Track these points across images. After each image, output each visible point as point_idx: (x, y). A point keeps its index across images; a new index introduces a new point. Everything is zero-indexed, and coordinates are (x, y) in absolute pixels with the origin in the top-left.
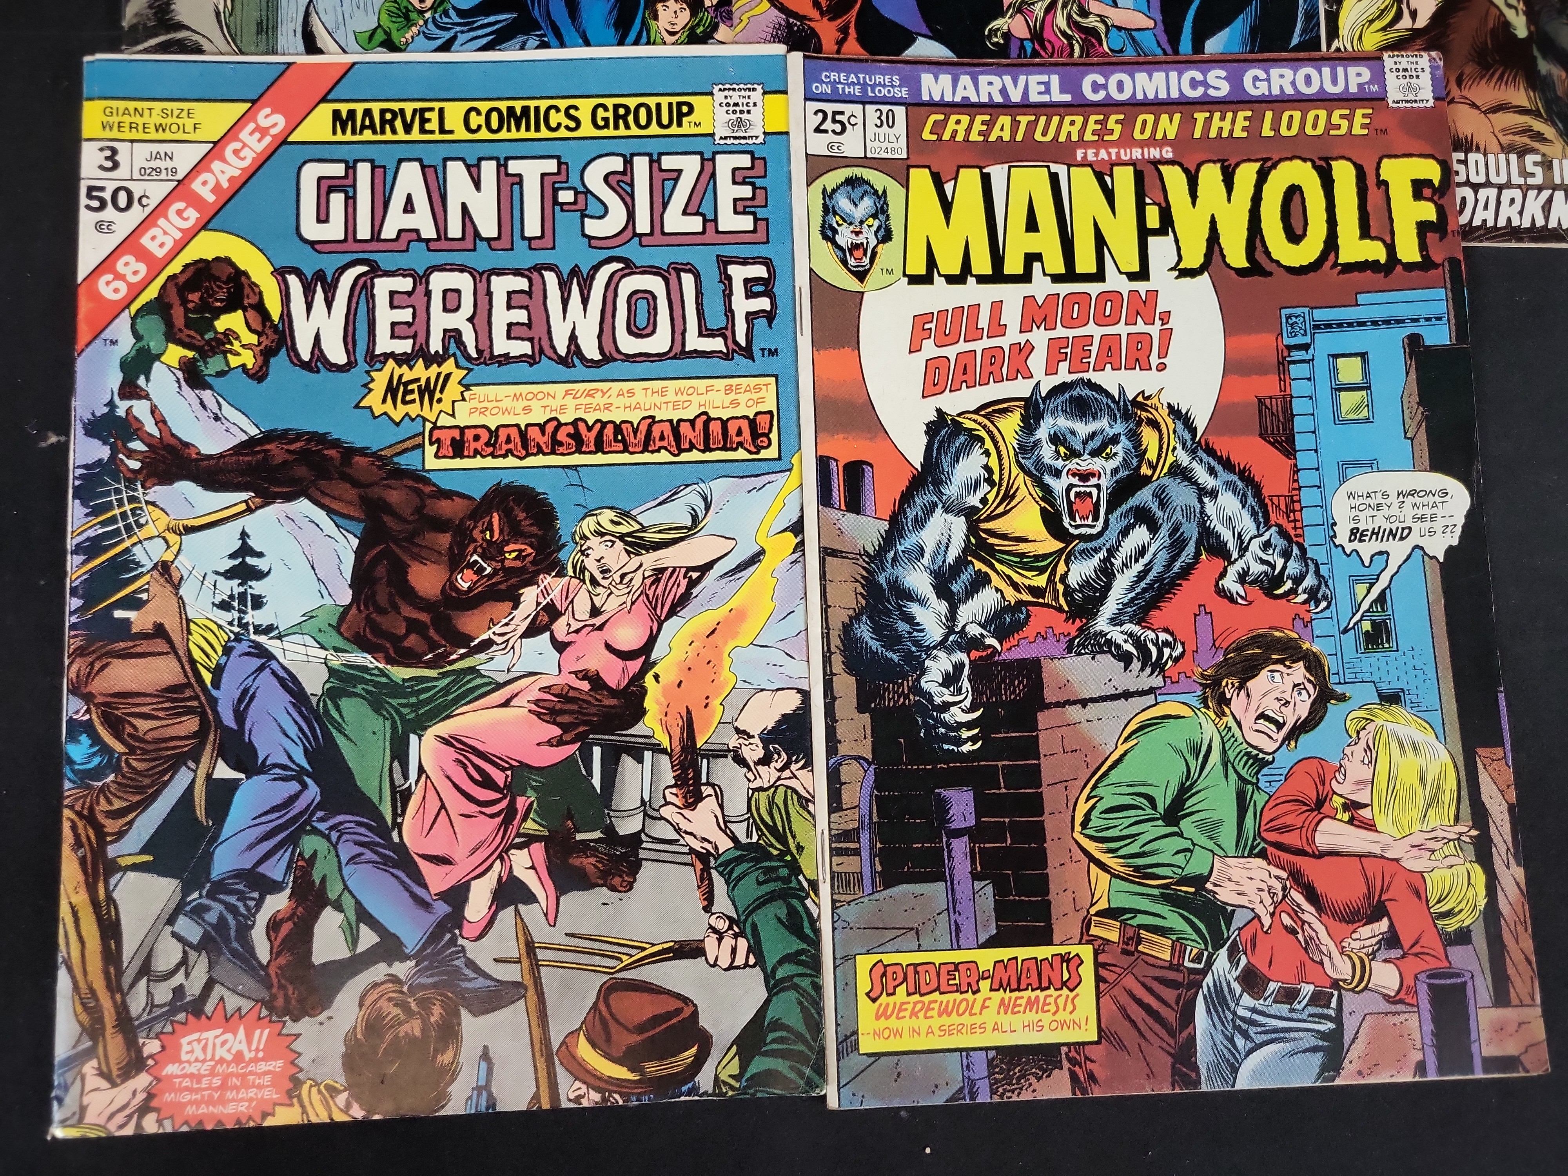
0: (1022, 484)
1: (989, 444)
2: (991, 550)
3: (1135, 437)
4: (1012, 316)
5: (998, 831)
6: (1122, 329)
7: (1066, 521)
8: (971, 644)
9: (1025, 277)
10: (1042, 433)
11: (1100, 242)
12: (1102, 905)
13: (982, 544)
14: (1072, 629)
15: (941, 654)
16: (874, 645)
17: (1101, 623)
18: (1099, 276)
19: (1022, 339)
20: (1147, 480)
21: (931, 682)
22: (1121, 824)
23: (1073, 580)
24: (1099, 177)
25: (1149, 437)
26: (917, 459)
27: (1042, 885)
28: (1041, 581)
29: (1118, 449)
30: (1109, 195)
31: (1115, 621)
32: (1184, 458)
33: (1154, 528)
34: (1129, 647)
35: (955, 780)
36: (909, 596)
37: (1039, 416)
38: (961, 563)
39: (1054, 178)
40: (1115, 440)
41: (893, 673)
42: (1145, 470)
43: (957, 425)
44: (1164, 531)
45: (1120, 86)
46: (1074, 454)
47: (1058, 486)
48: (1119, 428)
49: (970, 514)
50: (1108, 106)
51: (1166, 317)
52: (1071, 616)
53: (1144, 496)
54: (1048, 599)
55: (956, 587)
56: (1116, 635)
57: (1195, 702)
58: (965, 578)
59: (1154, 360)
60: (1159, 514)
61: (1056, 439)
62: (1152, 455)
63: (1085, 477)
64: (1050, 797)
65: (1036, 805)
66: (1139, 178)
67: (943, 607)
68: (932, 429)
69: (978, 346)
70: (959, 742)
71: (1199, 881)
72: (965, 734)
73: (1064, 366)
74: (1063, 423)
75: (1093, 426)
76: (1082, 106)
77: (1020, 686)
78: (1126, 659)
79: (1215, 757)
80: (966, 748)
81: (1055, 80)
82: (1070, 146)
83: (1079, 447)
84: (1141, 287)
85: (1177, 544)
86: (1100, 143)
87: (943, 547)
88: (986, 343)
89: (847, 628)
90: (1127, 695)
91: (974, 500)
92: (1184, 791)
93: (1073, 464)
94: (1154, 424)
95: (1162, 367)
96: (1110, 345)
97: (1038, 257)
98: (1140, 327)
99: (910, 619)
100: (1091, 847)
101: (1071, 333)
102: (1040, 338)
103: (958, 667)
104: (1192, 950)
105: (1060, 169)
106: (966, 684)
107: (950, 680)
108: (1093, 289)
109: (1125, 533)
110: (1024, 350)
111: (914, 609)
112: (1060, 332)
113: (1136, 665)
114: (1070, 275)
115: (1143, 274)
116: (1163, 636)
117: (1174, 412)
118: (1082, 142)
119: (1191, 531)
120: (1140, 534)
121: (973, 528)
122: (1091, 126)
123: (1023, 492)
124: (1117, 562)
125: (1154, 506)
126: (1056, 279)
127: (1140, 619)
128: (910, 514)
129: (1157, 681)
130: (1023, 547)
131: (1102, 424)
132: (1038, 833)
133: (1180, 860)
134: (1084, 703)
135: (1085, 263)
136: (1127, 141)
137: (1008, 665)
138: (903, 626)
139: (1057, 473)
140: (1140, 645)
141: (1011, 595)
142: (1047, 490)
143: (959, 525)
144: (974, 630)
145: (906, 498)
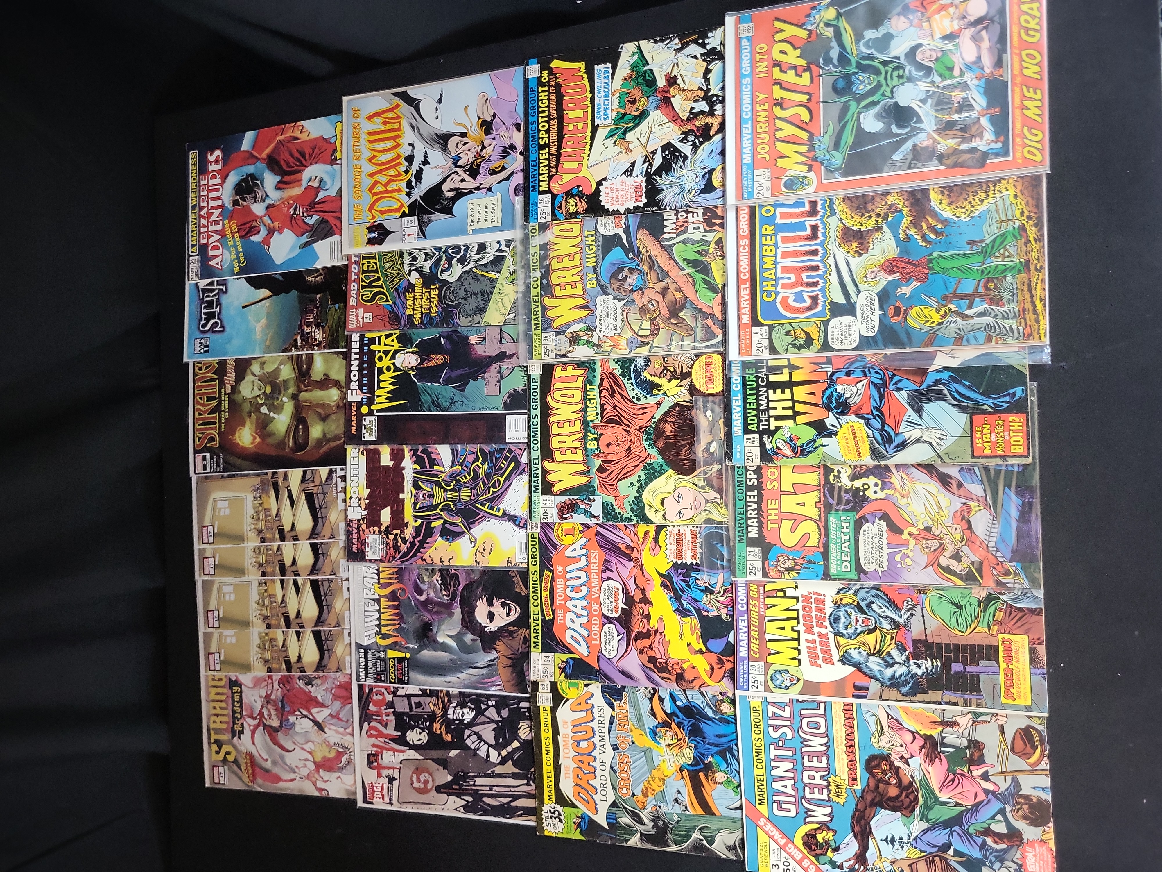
0: (860, 639)
1: (848, 647)
2: (880, 650)
3: (845, 605)
4: (810, 637)
5: (965, 658)
6: (813, 606)
7: (871, 628)
8: (908, 658)
9: (798, 632)
10: (844, 632)
11: (787, 609)
12: (987, 630)
13: (878, 652)
14: (903, 629)
15: (911, 668)
16: (908, 687)
17: (901, 621)
18: (798, 611)
19: (816, 635)
20: (858, 603)
21: (920, 672)
22: (962, 622)
23: (889, 627)
24: (768, 608)
25: (845, 601)
26: (853, 669)
27: (981, 647)
28: (889, 637)
29: (849, 610)
30: (774, 606)
31: (901, 617)
32: (851, 592)
33: (873, 603)
34: (909, 613)
35: (949, 669)
36: (893, 676)
37: (839, 632)
38: (883, 659)
39: (769, 621)
40: (846, 611)
41: (916, 683)
42: (855, 603)
43: (843, 656)
44: (873, 599)
45: (742, 600)
46: (850, 623)
47: (860, 629)
48: (842, 609)
49: (869, 655)
50: (747, 603)
51: (809, 593)
52: (899, 629)
53: (863, 604)
54: (894, 635)
55: (891, 662)
56: (905, 617)
57: (925, 596)
58: (888, 658)
59: (822, 597)
60: (868, 601)
61: (846, 628)
62: (851, 601)
63: (857, 621)
64: (953, 641)
65: (956, 646)
66: (768, 597)
67: (896, 666)
68: (844, 663)
69: (819, 648)
70: (937, 666)
71: (980, 602)
72: (935, 664)
73: (824, 623)
74: (841, 625)
75: (842, 617)
76: (748, 611)
77: (920, 646)
78: (912, 615)
79: (942, 592)
80: (939, 664)
81: (741, 618)
82: (759, 615)
83: (848, 622)
84: (801, 599)
85: (877, 596)
86: (758, 607)
87: (879, 664)
88: (818, 645)
89: (903, 695)
90: (923, 616)
91: (865, 654)
92: (952, 603)
93: (854, 623)
94: (841, 599)
95: (824, 595)
96: (818, 610)
97: (792, 628)
98: (813, 600)
99: (901, 676)
100: (969, 631)
101: (815, 620)
102: (816, 629)
103: (915, 663)
104: (1001, 606)
105: (766, 619)
106: (919, 662)
107: (919, 666)
108: (801, 613)
109: (874, 611)
110: (820, 635)
111: (897, 675)
112: (814, 623)
113: (914, 612)
114: (797, 619)
115: (797, 598)
116: (905, 603)
117: (838, 593)
118: (759, 612)
119: (873, 592)
120: (874, 606)
121: (873, 655)
122: (754, 609)
123: (862, 639)
124: (883, 614)
125: (866, 602)
126: (798, 623)
127: (900, 609)
128: (869, 673)
129: (919, 607)
130: (879, 641)
131: (842, 614)
132: (965, 646)
133: (973, 606)
134: (925, 628)
135: (794, 614)
136: (758, 599)
137: (914, 649)
138: (903, 678)
139: (856, 629)
140: (908, 610)
141: (893, 645)
142: (861, 632)
143: (872, 658)
144: (904, 658)
145: (864, 673)
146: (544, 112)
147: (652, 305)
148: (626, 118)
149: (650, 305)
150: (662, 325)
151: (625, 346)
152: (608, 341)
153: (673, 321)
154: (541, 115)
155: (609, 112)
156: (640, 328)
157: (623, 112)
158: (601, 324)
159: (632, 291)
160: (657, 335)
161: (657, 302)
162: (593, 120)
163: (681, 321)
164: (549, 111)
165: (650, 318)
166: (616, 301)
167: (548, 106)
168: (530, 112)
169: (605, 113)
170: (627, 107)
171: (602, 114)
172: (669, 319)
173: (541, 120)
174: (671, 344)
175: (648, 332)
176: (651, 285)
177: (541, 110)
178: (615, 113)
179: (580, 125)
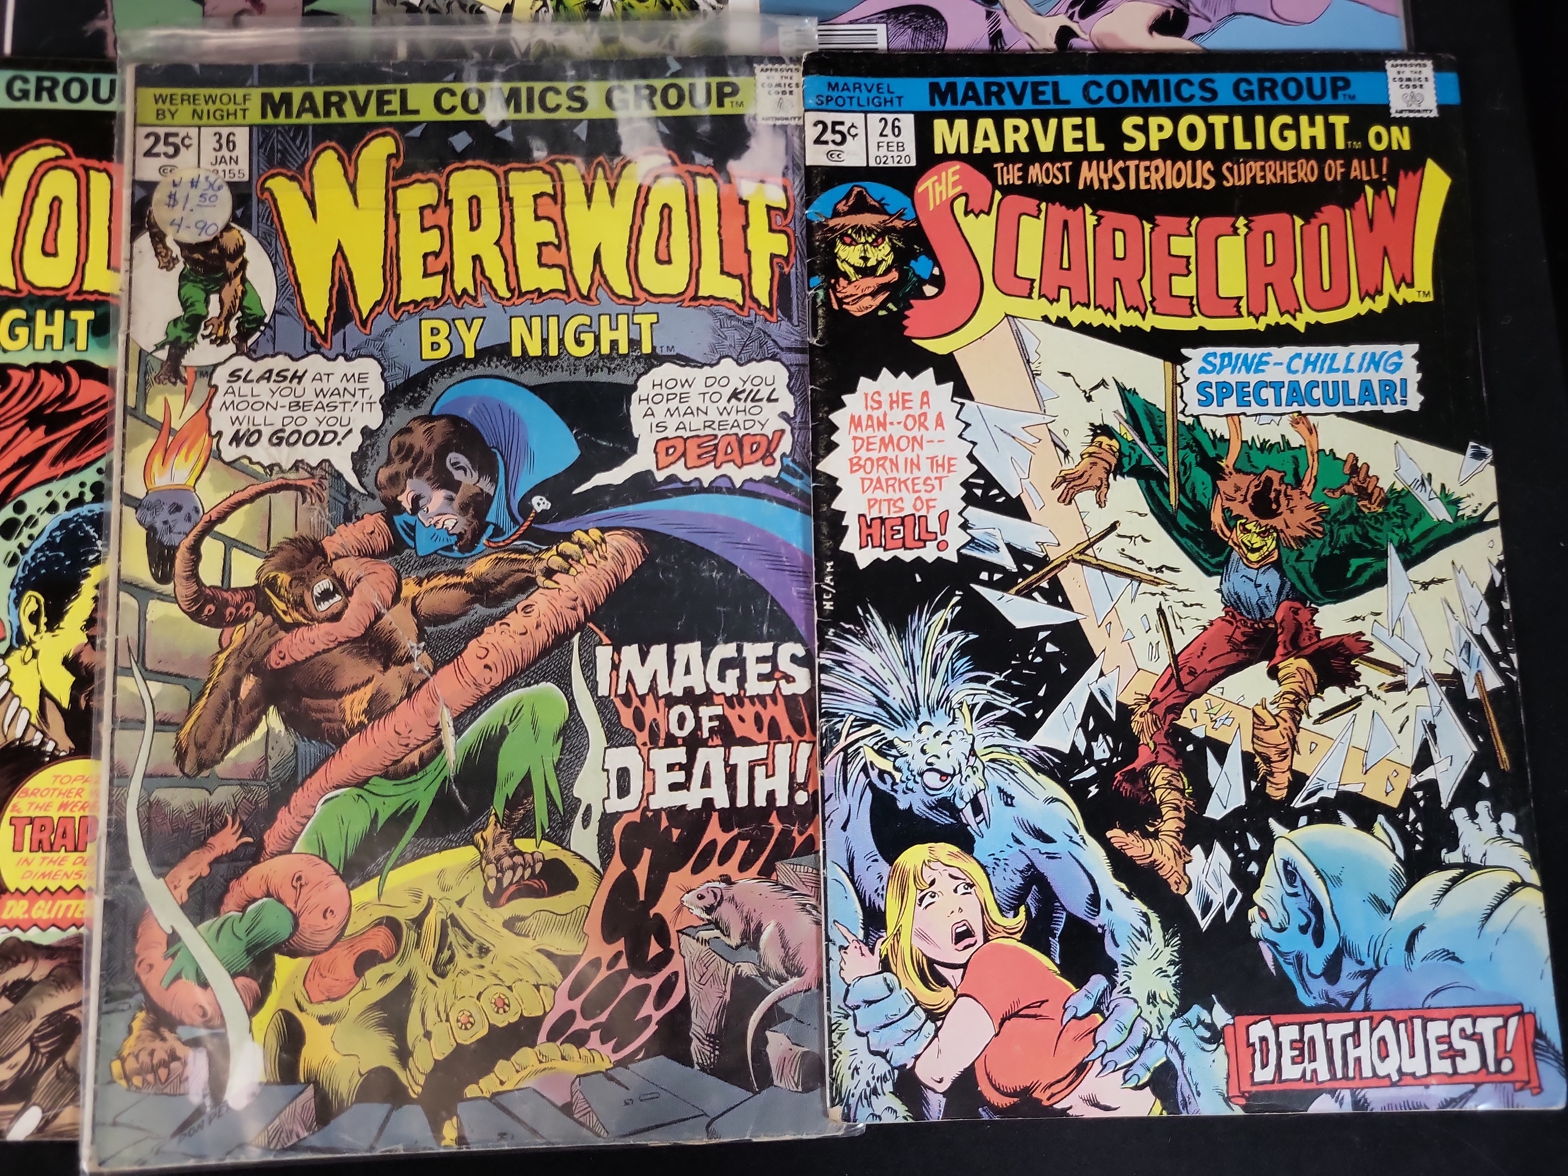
146: (1250, 134)
147: (326, 595)
148: (1200, 477)
149: (324, 584)
150: (238, 634)
151: (161, 480)
152: (191, 409)
153: (248, 685)
154: (1238, 121)
155: (1231, 405)
156: (230, 544)
157: (1227, 463)
158: (267, 376)
159: (392, 508)
160: (195, 616)
161: (336, 617)
162: (1201, 338)
163: (245, 719)
164: (1253, 154)
165: (272, 584)
166: (355, 442)
167: (1271, 153)
168: (1253, 77)
169: (1225, 389)
170: (1243, 481)
171: (1226, 376)
172: (257, 667)
173: (1219, 121)
174: (149, 675)
175: (210, 574)
176: (409, 589)
177: (1259, 120)
178: (1222, 428)
179: (1184, 286)
